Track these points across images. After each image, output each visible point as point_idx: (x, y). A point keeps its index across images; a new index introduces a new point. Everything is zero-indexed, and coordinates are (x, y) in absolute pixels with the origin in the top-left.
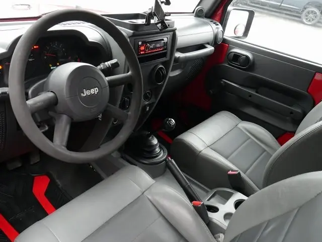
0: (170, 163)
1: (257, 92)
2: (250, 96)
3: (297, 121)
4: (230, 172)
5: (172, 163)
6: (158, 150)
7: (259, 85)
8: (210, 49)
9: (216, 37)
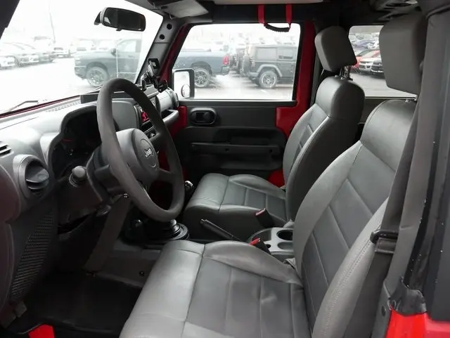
0: (206, 225)
1: (231, 144)
2: (227, 150)
3: (279, 156)
4: (257, 214)
5: (208, 223)
6: (177, 228)
7: (229, 135)
8: (175, 113)
9: (173, 100)
